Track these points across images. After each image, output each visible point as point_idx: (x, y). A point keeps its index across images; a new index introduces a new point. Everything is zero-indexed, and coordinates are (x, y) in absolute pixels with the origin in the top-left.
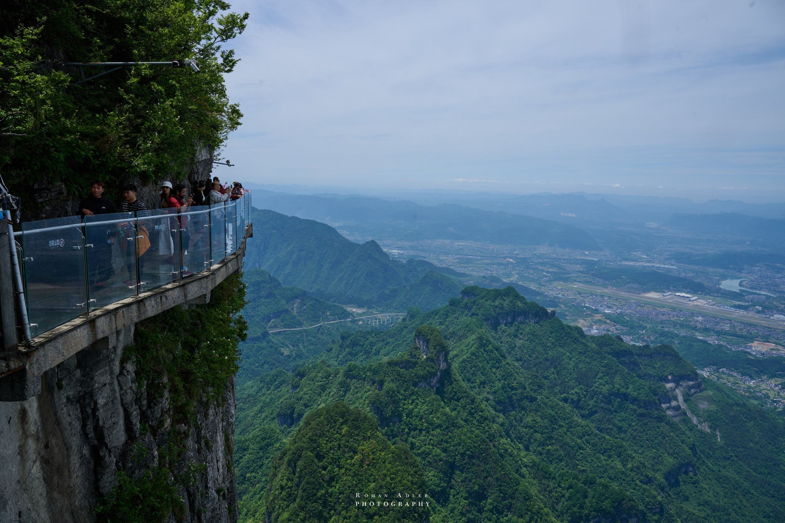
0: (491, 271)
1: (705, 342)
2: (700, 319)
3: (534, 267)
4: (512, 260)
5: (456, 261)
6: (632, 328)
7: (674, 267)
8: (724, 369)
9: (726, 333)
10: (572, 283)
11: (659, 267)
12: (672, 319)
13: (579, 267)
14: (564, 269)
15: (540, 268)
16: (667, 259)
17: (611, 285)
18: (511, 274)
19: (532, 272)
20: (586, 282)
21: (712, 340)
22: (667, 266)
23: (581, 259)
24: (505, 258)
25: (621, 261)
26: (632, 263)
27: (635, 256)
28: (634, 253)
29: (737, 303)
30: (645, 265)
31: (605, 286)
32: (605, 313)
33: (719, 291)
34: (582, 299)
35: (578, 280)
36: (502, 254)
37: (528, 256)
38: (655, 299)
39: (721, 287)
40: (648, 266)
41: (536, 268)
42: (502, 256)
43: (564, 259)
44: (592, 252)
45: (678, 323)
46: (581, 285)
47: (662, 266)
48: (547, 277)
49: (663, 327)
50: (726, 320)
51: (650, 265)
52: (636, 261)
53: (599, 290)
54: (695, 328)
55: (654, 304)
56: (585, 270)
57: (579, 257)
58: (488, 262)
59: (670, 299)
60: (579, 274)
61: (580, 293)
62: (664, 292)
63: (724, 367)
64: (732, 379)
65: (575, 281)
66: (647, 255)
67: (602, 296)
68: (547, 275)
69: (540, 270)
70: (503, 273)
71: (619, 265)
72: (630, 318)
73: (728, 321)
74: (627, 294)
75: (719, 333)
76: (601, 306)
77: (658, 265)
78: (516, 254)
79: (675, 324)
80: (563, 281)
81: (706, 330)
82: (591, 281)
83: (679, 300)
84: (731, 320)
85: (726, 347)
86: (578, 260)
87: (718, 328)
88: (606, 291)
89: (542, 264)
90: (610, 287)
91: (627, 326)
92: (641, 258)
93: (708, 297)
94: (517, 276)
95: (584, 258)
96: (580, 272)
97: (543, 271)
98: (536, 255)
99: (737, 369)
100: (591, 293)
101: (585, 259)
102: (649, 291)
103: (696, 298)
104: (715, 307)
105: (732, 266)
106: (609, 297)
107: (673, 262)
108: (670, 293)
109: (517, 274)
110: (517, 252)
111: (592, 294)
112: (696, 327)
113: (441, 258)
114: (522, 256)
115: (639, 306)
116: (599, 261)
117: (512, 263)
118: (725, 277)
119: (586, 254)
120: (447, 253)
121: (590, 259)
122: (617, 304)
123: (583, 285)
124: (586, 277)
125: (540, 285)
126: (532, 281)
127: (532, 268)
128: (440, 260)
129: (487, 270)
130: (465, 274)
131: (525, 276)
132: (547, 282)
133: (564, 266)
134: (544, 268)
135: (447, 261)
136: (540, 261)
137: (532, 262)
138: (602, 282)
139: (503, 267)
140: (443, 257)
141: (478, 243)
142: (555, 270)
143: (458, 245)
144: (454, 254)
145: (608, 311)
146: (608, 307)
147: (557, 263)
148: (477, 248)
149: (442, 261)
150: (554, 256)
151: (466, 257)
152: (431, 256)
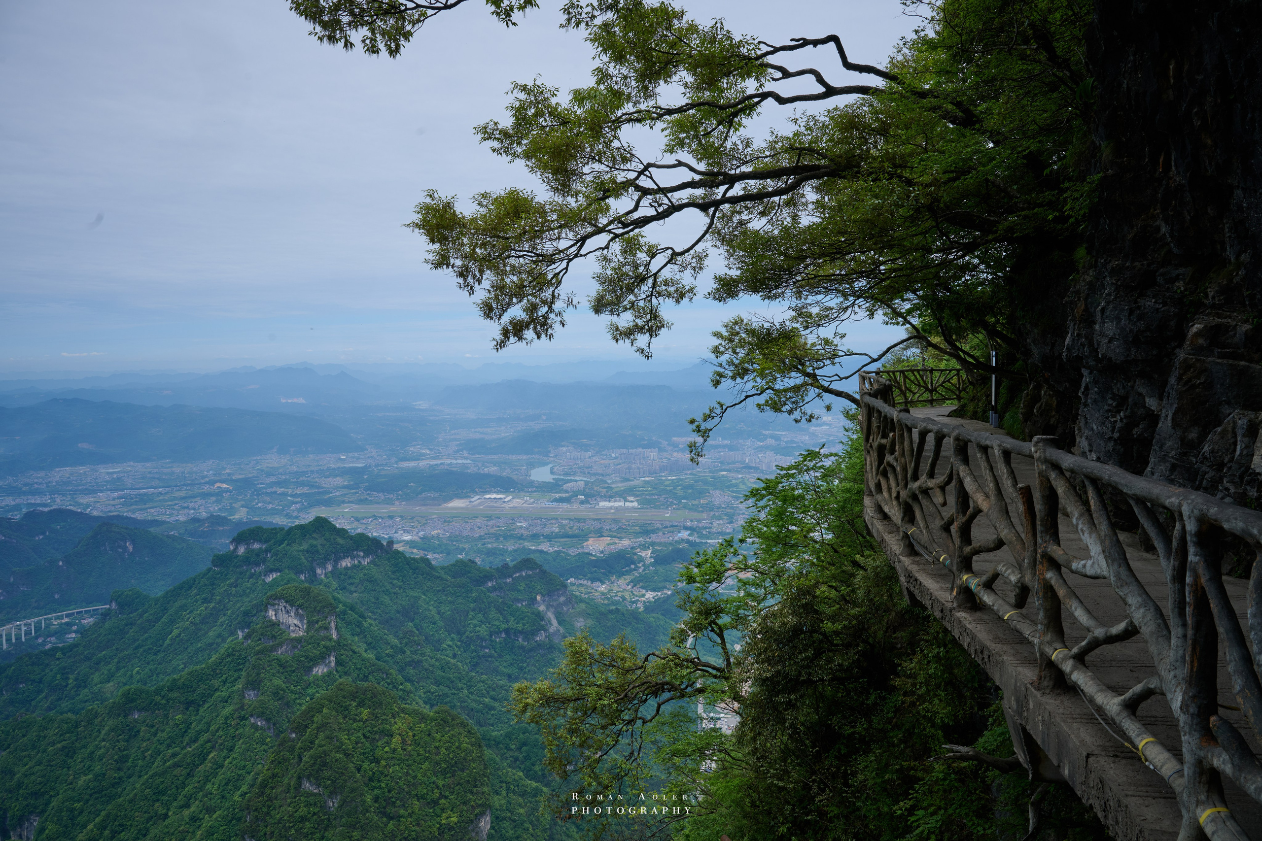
0: (194, 509)
1: (542, 552)
2: (524, 524)
3: (269, 490)
4: (225, 486)
5: (117, 502)
6: (448, 554)
7: (469, 461)
8: (572, 580)
9: (557, 536)
10: (339, 505)
11: (450, 464)
12: (492, 531)
13: (339, 481)
14: (319, 487)
15: (280, 491)
16: (458, 451)
17: (398, 499)
18: (232, 508)
19: (268, 499)
20: (360, 501)
21: (546, 547)
22: (460, 461)
23: (339, 468)
24: (212, 483)
25: (397, 463)
26: (412, 464)
27: (413, 452)
28: (412, 449)
29: (557, 496)
30: (432, 463)
31: (389, 502)
32: (404, 541)
33: (531, 484)
34: (363, 526)
35: (346, 499)
36: (203, 477)
37: (250, 475)
38: (462, 508)
39: (532, 478)
40: (436, 465)
41: (272, 493)
42: (203, 481)
43: (312, 472)
44: (351, 454)
45: (500, 535)
46: (353, 506)
47: (454, 462)
48: (296, 503)
49: (484, 544)
50: (552, 519)
51: (439, 462)
52: (417, 459)
53: (384, 510)
54: (521, 538)
55: (465, 517)
56: (351, 483)
57: (332, 466)
58: (182, 494)
59: (480, 504)
60: (346, 491)
61: (357, 519)
62: (470, 497)
63: (572, 577)
64: (582, 589)
65: (344, 502)
66: (430, 449)
67: (391, 517)
68: (296, 500)
69: (280, 494)
70: (219, 509)
71: (396, 468)
72: (439, 541)
73: (554, 521)
74: (423, 508)
75: (549, 538)
76: (396, 532)
77: (449, 461)
78: (229, 474)
79: (497, 537)
80: (325, 506)
81: (535, 537)
82: (366, 499)
83: (492, 504)
84: (557, 519)
85: (564, 553)
86: (334, 469)
87: (547, 531)
88: (392, 508)
89: (279, 484)
90: (397, 503)
91: (441, 552)
92: (424, 455)
93: (522, 494)
94: (245, 510)
95: (342, 466)
96: (344, 487)
97: (284, 494)
98: (263, 471)
99: (585, 576)
100: (374, 516)
101: (344, 467)
102: (450, 499)
103: (510, 497)
104: (534, 505)
105: (536, 450)
106: (401, 517)
107: (466, 454)
108: (478, 497)
109: (243, 506)
110: (228, 471)
111: (375, 517)
112: (522, 535)
113: (81, 501)
114: (241, 477)
115: (445, 521)
116: (366, 467)
117: (228, 491)
118: (532, 465)
119: (344, 460)
120: (92, 491)
121: (351, 465)
122: (415, 524)
123: (357, 506)
124: (356, 493)
125: (291, 517)
126: (274, 512)
127: (267, 494)
128: (82, 504)
129: (187, 508)
130: (156, 521)
131: (260, 508)
132: (299, 511)
133: (316, 482)
134: (286, 490)
135: (98, 505)
136: (274, 479)
137: (261, 484)
138: (383, 498)
139: (214, 499)
140: (85, 500)
141: (148, 464)
142: (306, 490)
143: (108, 473)
144: (107, 490)
145: (407, 537)
146: (405, 531)
147: (304, 478)
148: (150, 473)
149: (88, 506)
150: (294, 468)
151: (136, 492)
152: (58, 501)
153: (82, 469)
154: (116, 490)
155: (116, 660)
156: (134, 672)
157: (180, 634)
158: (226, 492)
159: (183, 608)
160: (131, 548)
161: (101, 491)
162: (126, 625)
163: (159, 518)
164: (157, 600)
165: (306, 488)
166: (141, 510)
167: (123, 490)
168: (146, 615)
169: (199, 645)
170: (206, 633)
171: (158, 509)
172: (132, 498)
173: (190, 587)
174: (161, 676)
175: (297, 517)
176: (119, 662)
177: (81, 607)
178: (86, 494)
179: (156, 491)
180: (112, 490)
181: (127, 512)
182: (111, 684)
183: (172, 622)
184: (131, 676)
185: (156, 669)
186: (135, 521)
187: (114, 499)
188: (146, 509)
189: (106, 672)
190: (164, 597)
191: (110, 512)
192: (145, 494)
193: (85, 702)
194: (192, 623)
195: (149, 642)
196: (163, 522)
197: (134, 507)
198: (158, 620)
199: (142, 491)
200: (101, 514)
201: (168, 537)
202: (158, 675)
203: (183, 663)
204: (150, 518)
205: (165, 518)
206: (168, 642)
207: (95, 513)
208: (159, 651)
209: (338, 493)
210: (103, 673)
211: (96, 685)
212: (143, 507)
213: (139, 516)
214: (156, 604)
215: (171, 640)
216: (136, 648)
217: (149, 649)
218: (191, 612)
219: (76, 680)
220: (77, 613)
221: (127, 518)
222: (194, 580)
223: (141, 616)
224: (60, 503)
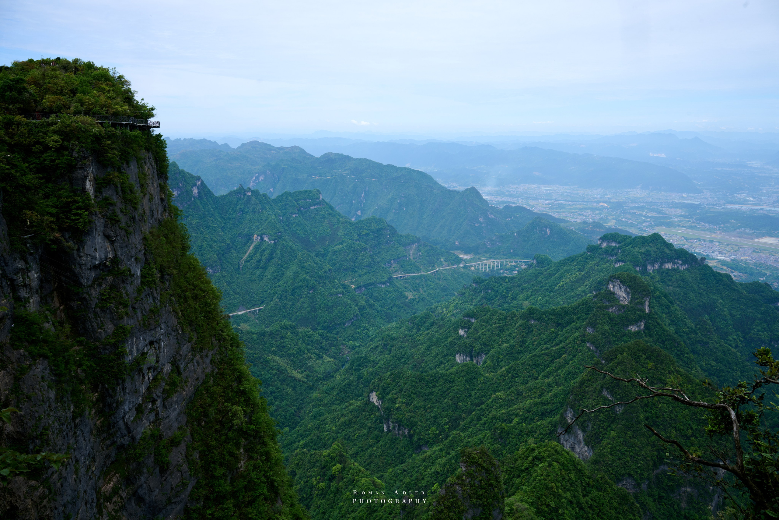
0: (586, 216)
3: (631, 211)
4: (605, 205)
5: (547, 206)
6: (751, 275)
10: (674, 228)
11: (769, 210)
13: (679, 211)
14: (663, 214)
15: (638, 212)
17: (719, 230)
18: (607, 219)
19: (629, 216)
20: (691, 227)
23: (680, 203)
24: (598, 202)
25: (724, 204)
26: (736, 207)
27: (739, 198)
28: (739, 196)
30: (753, 207)
31: (712, 231)
32: (718, 259)
34: (690, 244)
35: (681, 224)
36: (594, 198)
37: (621, 201)
38: (771, 244)
40: (757, 209)
41: (633, 213)
42: (593, 200)
43: (661, 203)
44: (691, 195)
46: (685, 229)
47: (773, 209)
48: (647, 222)
51: (759, 207)
52: (741, 203)
53: (707, 236)
55: (771, 250)
56: (687, 214)
57: (676, 201)
58: (581, 207)
60: (682, 219)
61: (686, 239)
65: (679, 226)
66: (754, 198)
67: (711, 241)
68: (647, 220)
69: (638, 215)
70: (600, 219)
71: (723, 208)
72: (745, 264)
74: (738, 239)
76: (713, 252)
77: (768, 208)
78: (609, 198)
80: (665, 226)
82: (696, 226)
86: (677, 203)
88: (714, 236)
89: (638, 208)
90: (718, 232)
91: (744, 273)
92: (747, 201)
94: (614, 221)
95: (683, 201)
96: (681, 216)
97: (641, 215)
98: (629, 198)
100: (699, 238)
101: (684, 203)
102: (763, 236)
106: (719, 242)
109: (613, 219)
110: (609, 196)
111: (700, 240)
113: (531, 203)
114: (616, 201)
115: (754, 251)
116: (700, 204)
117: (607, 208)
119: (685, 198)
120: (536, 199)
121: (690, 202)
122: (729, 249)
123: (688, 230)
124: (689, 221)
125: (641, 230)
126: (632, 225)
127: (629, 213)
128: (530, 205)
129: (582, 215)
130: (564, 220)
131: (623, 221)
132: (648, 227)
133: (663, 210)
134: (642, 213)
135: (538, 207)
136: (636, 205)
137: (627, 207)
138: (708, 227)
139: (598, 212)
140: (532, 203)
141: (566, 187)
142: (654, 214)
143: (545, 190)
144: (543, 199)
145: (721, 257)
146: (720, 253)
147: (655, 207)
148: (566, 192)
149: (533, 206)
150: (650, 199)
151: (557, 202)
152: (520, 201)
153: (533, 186)
154: (548, 199)
155: (531, 290)
156: (538, 299)
157: (563, 285)
158: (605, 209)
159: (568, 271)
160: (549, 233)
161: (541, 199)
162: (539, 273)
163: (566, 218)
164: (555, 264)
165: (655, 213)
166: (558, 212)
167: (551, 200)
168: (548, 271)
169: (572, 294)
170: (577, 288)
171: (567, 213)
172: (555, 205)
173: (573, 261)
174: (551, 305)
175: (645, 231)
176: (532, 292)
177: (522, 259)
178: (534, 200)
179: (567, 203)
180: (546, 199)
181: (551, 212)
182: (527, 302)
183: (561, 277)
184: (537, 301)
185: (549, 300)
186: (554, 218)
187: (546, 204)
189: (526, 295)
190: (559, 263)
191: (543, 211)
192: (562, 204)
194: (570, 280)
195: (548, 285)
196: (568, 221)
197: (555, 210)
198: (554, 275)
199: (560, 202)
200: (538, 212)
201: (568, 230)
202: (549, 304)
203: (562, 301)
204: (562, 218)
205: (569, 219)
206: (557, 288)
207: (536, 211)
208: (552, 291)
209: (676, 219)
210: (524, 296)
211: (520, 300)
212: (560, 211)
213: (556, 216)
214: (555, 266)
215: (559, 287)
216: (541, 287)
217: (548, 289)
218: (571, 274)
219: (512, 295)
220: (520, 261)
221: (550, 215)
222: (576, 257)
223: (546, 270)
224: (520, 202)
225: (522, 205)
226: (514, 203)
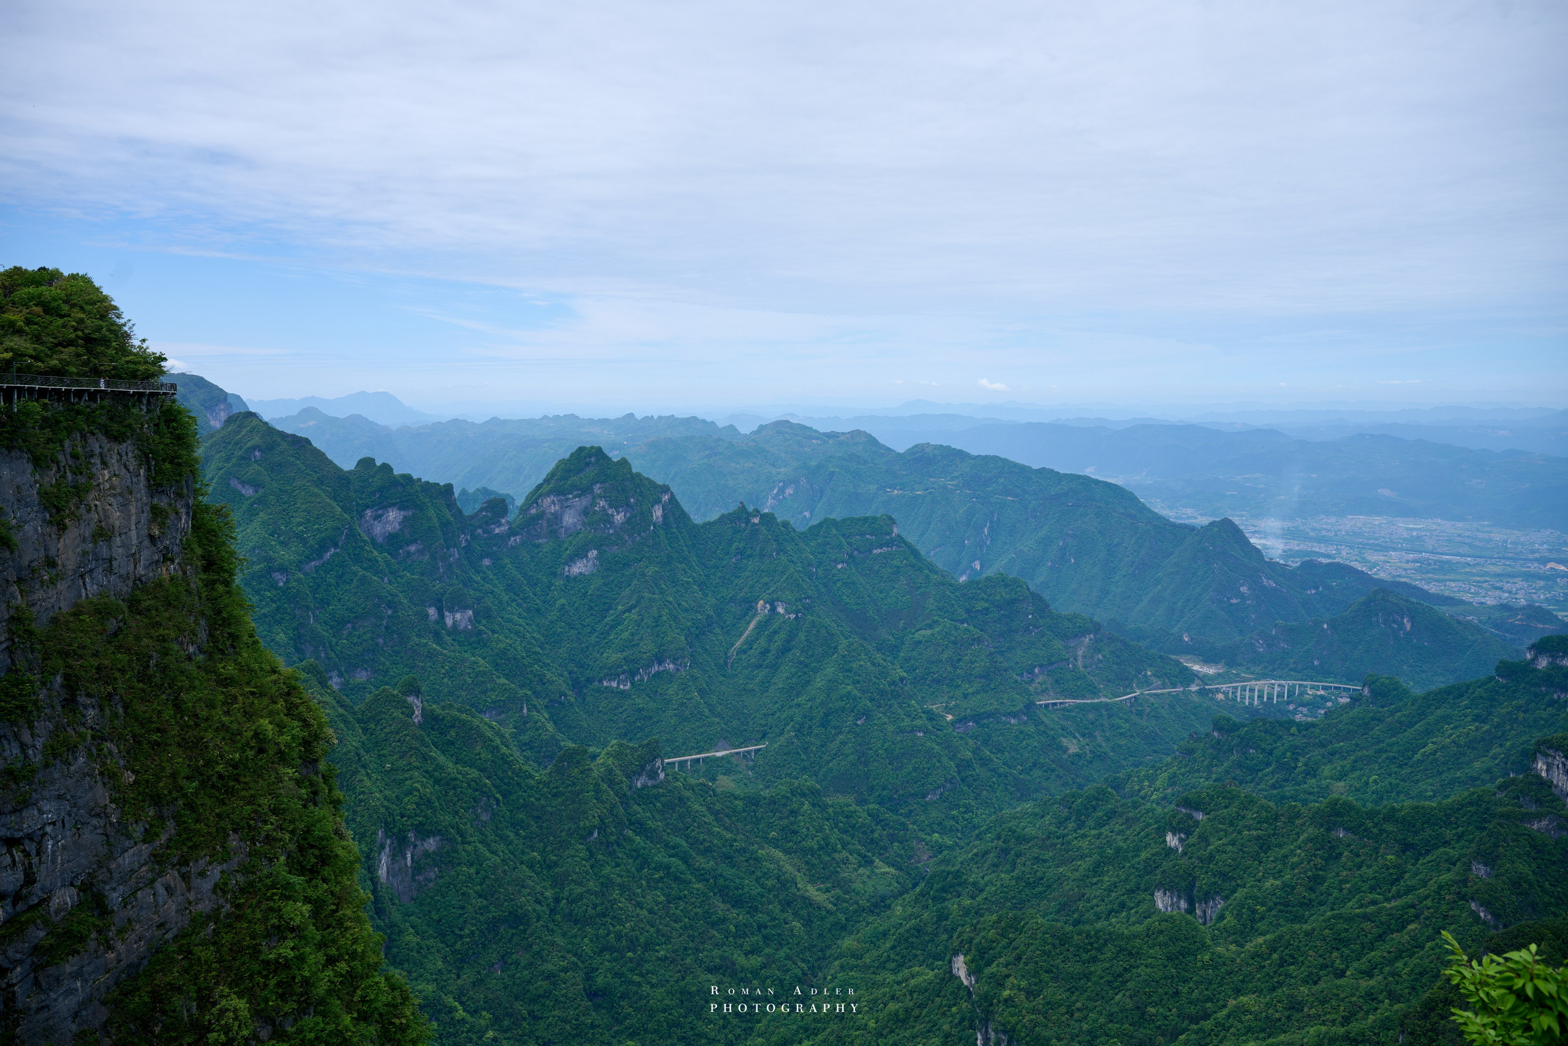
0: (1510, 592)
4: (1562, 568)
24: (1544, 561)
36: (1533, 552)
42: (1531, 557)
58: (1498, 570)
117: (1565, 575)
120: (1384, 548)
128: (1369, 562)
130: (1452, 599)
135: (1387, 566)
139: (1541, 583)
140: (1373, 557)
141: (1460, 525)
143: (1407, 529)
144: (1401, 549)
148: (1459, 535)
149: (1375, 565)
151: (1437, 557)
152: (1344, 553)
153: (1377, 520)
154: (1413, 551)
155: (1352, 757)
156: (1371, 779)
157: (1436, 752)
158: (1562, 576)
159: (1446, 719)
160: (1408, 626)
161: (1395, 550)
162: (1373, 719)
163: (1457, 596)
164: (1415, 700)
166: (1437, 581)
167: (1421, 552)
168: (1398, 714)
169: (1458, 774)
170: (1472, 761)
171: (1460, 584)
172: (1430, 565)
173: (1461, 696)
174: (1402, 797)
176: (1355, 761)
177: (1341, 683)
178: (1377, 550)
179: (1463, 560)
180: (1407, 551)
181: (1421, 580)
182: (1342, 784)
183: (1428, 733)
184: (1367, 783)
185: (1398, 785)
186: (1426, 594)
187: (1407, 562)
188: (1445, 581)
189: (1339, 768)
190: (1424, 698)
191: (1399, 576)
192: (1448, 562)
193: (1310, 794)
194: (1454, 742)
195: (1395, 749)
196: (1461, 602)
197: (1430, 575)
198: (1411, 725)
199: (1444, 557)
200: (1389, 579)
201: (1459, 622)
202: (1398, 793)
203: (1432, 790)
204: (1447, 593)
205: (1466, 597)
206: (1418, 756)
207: (1382, 575)
208: (1406, 764)
210: (1335, 768)
211: (1326, 779)
212: (1442, 577)
213: (1433, 588)
214: (1413, 705)
215: (1423, 755)
216: (1379, 751)
217: (1394, 758)
218: (1456, 728)
219: (1306, 765)
220: (1336, 688)
221: (1415, 587)
222: (1468, 687)
223: (1392, 713)
224: (1344, 556)
225: (1347, 563)
226: (1328, 556)
